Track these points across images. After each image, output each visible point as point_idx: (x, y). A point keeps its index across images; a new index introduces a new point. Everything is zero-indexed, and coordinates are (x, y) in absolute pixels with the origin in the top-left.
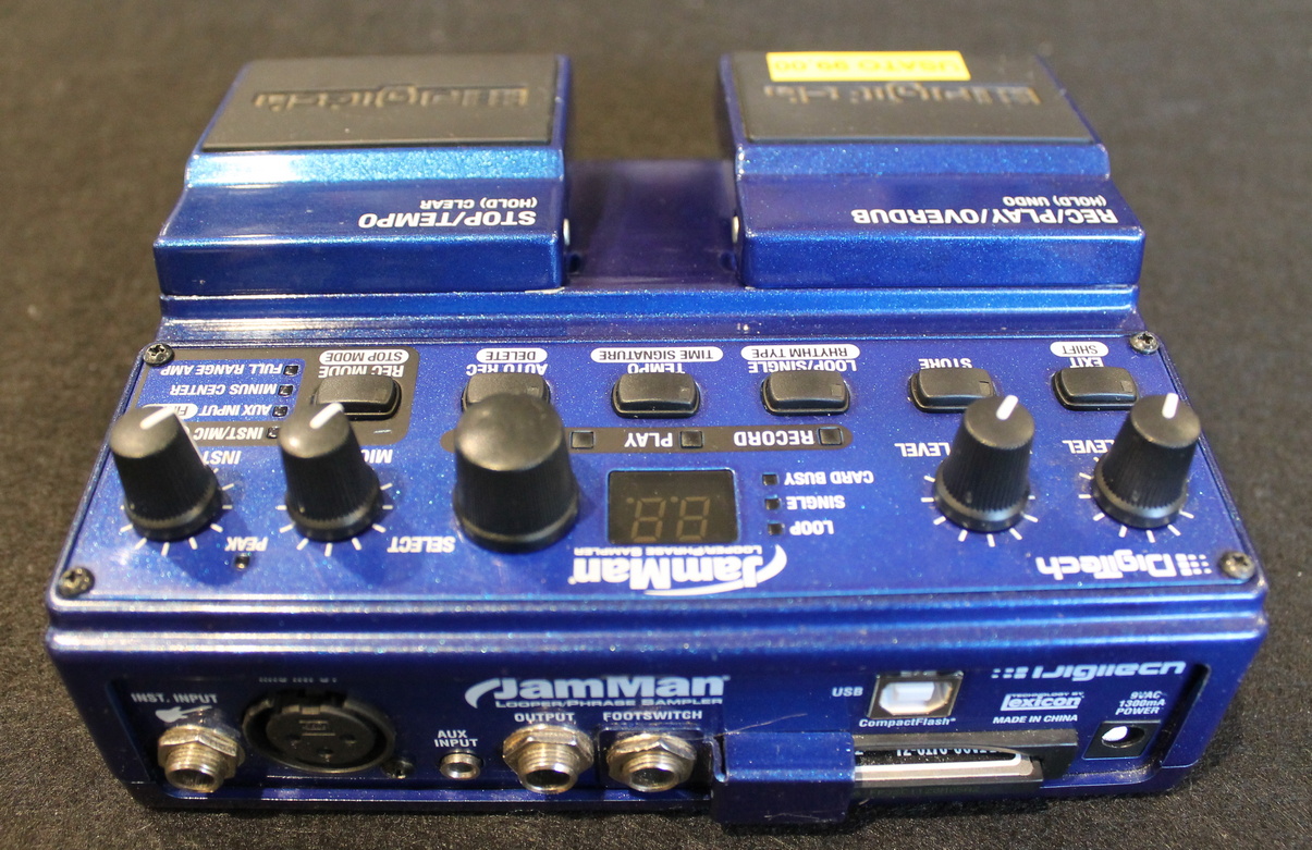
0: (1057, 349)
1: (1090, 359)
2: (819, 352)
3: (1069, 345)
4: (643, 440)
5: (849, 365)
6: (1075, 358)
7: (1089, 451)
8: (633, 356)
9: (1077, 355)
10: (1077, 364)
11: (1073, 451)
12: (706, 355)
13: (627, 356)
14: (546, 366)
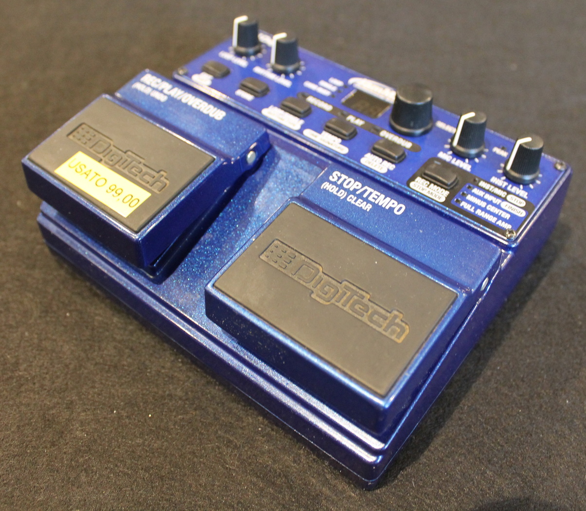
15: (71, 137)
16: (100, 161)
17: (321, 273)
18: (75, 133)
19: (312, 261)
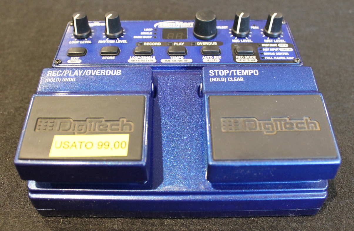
2: (138, 61)
4: (180, 44)
5: (131, 58)
8: (182, 61)
12: (165, 61)
13: (184, 61)
14: (203, 58)
15: (37, 130)
16: (74, 134)
17: (257, 122)
18: (38, 127)
19: (248, 118)
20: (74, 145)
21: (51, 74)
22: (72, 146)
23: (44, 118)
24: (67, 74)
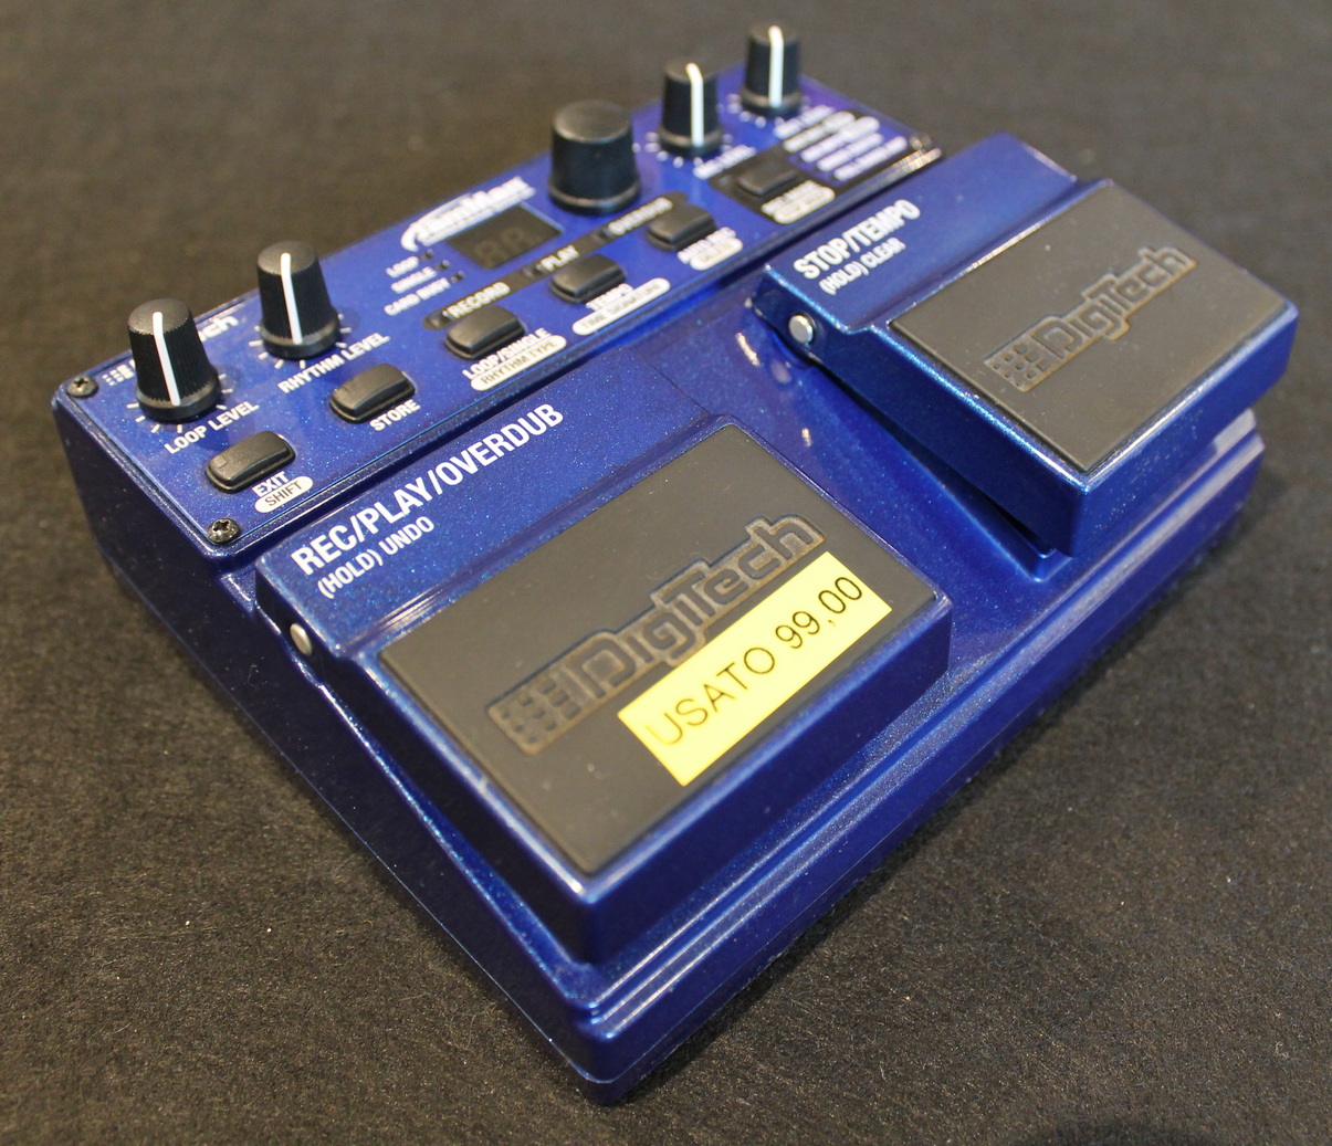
0: (305, 483)
1: (269, 490)
3: (296, 493)
6: (283, 483)
7: (233, 410)
9: (283, 487)
10: (279, 479)
11: (246, 404)
17: (1064, 321)
20: (715, 695)
21: (311, 557)
22: (713, 701)
23: (507, 694)
24: (376, 524)
